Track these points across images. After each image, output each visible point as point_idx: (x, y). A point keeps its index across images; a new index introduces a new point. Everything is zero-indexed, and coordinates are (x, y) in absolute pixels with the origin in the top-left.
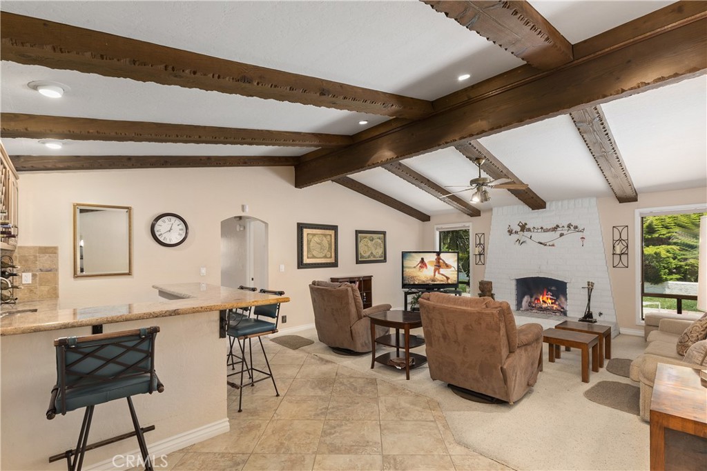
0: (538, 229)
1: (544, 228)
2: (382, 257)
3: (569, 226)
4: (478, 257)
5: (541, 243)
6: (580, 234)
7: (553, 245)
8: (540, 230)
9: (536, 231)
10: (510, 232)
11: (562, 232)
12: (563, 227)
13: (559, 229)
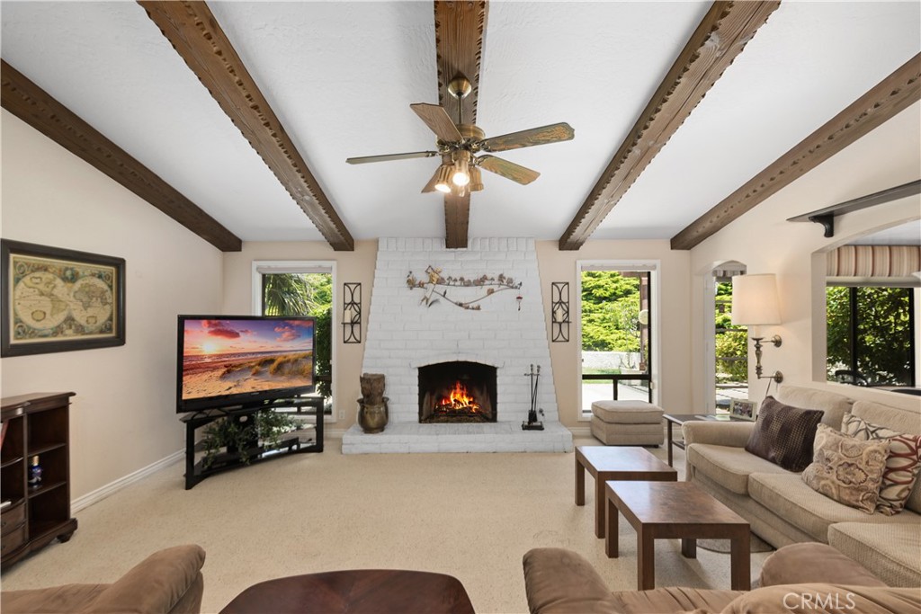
0: (455, 280)
1: (466, 280)
2: (110, 329)
3: (501, 277)
4: (348, 329)
5: (461, 305)
6: (515, 293)
7: (478, 308)
8: (458, 283)
9: (452, 283)
10: (412, 284)
11: (491, 287)
12: (493, 279)
13: (487, 282)
